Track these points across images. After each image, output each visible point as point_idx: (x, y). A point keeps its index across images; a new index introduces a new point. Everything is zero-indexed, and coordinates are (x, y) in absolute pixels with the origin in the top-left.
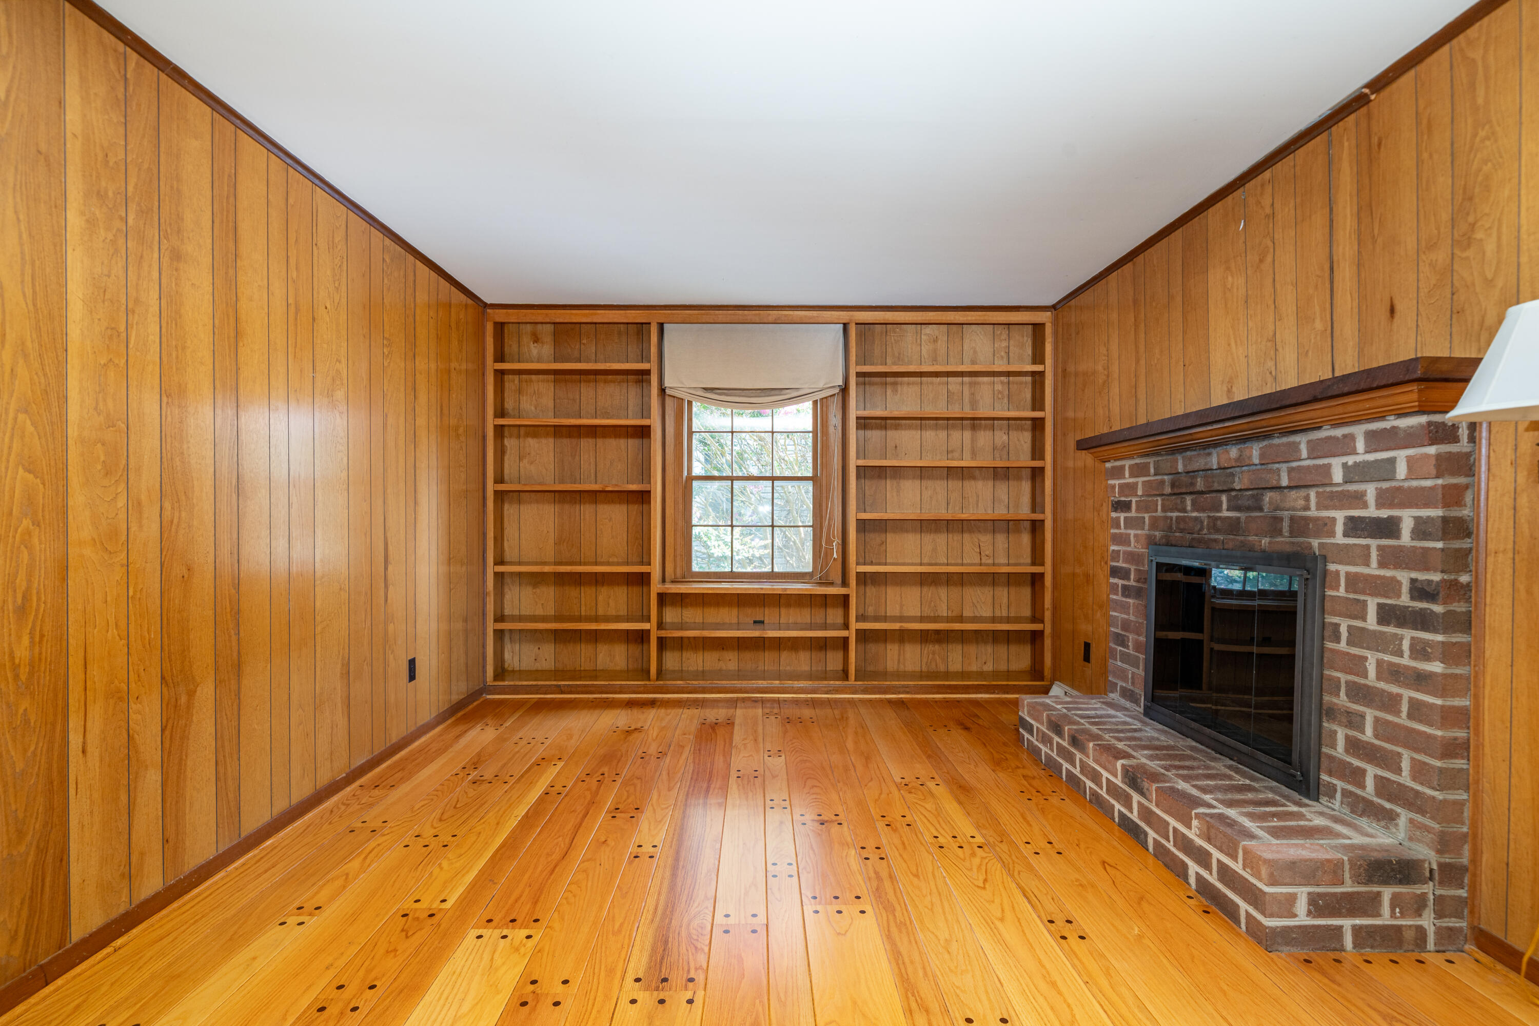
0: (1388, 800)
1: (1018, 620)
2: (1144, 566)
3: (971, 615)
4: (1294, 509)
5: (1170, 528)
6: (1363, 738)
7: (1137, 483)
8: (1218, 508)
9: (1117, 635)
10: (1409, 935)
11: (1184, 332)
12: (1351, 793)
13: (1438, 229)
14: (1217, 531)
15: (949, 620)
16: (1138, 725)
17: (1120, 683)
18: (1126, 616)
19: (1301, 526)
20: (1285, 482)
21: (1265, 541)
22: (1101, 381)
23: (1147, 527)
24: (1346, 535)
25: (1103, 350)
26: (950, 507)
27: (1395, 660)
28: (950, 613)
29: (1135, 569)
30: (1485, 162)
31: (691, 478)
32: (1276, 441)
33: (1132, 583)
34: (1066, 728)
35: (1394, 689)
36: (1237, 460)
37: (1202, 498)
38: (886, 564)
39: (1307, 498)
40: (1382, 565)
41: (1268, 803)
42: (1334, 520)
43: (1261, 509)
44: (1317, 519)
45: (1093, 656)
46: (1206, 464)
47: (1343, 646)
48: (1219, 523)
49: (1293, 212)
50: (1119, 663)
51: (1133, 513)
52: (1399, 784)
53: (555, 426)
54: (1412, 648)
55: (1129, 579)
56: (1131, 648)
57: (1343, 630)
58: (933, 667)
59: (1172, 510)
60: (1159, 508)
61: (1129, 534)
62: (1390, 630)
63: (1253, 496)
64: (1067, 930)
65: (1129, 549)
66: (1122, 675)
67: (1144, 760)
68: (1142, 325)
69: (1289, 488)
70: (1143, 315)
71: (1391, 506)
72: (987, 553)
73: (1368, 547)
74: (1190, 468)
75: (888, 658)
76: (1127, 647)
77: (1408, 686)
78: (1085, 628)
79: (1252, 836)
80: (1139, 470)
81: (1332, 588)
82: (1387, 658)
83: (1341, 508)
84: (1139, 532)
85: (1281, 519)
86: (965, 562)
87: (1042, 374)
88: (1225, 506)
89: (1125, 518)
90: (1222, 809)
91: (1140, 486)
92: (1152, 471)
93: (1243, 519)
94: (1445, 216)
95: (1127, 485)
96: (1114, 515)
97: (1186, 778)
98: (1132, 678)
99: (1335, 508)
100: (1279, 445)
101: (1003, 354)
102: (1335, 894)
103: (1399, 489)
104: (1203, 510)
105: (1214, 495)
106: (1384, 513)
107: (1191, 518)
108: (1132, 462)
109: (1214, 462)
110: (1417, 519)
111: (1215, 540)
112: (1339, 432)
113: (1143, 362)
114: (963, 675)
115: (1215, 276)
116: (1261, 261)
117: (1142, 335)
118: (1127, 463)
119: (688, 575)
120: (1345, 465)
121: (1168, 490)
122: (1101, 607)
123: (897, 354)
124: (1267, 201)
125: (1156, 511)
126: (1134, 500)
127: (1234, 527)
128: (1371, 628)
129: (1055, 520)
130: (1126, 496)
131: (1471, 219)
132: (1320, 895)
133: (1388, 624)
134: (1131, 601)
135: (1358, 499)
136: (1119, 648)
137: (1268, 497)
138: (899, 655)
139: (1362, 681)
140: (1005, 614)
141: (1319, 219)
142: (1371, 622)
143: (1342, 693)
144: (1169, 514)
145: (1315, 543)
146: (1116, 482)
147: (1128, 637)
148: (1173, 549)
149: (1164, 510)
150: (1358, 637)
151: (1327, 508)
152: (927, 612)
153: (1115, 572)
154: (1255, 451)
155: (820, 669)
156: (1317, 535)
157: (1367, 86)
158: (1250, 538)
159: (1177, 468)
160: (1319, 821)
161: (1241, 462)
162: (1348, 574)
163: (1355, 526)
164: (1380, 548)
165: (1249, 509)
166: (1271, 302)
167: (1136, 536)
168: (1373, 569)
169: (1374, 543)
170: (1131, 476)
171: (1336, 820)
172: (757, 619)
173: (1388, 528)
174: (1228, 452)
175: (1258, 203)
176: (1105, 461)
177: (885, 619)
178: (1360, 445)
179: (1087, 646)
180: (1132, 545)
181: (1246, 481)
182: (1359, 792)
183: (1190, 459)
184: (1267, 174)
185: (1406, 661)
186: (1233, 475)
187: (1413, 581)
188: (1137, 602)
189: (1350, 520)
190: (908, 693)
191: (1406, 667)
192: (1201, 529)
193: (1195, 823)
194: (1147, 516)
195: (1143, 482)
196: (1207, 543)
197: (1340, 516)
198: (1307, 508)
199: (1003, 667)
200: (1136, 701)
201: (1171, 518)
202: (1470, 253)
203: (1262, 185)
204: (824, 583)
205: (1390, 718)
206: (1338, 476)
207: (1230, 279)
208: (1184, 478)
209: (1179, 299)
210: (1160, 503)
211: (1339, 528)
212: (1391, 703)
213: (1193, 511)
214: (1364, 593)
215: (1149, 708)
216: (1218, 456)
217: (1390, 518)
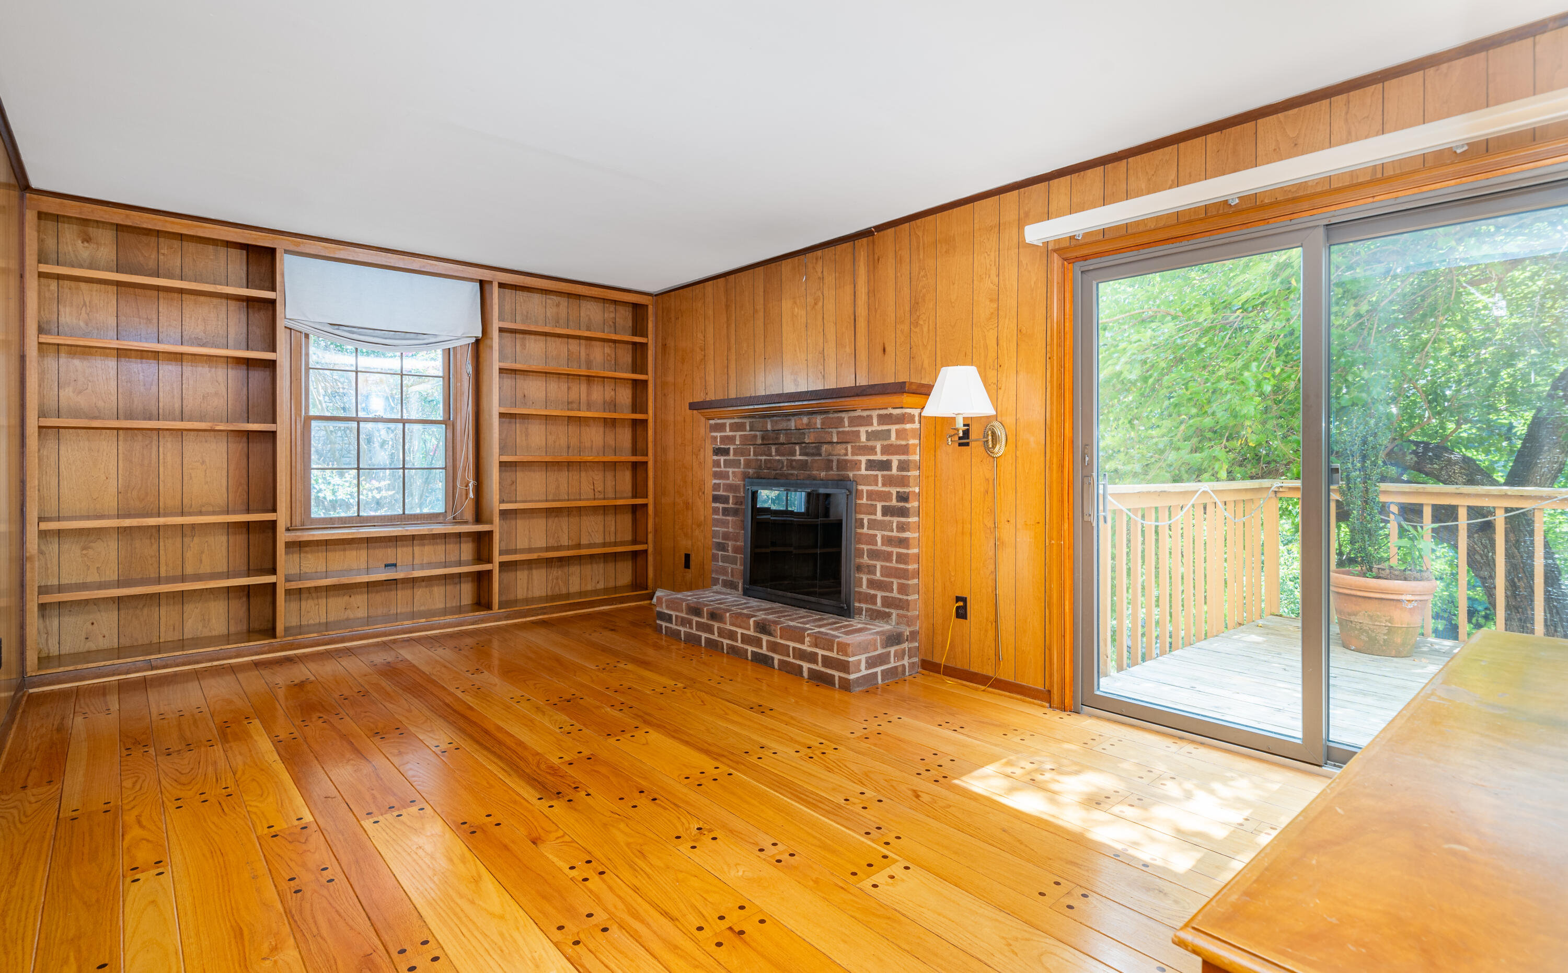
0: (888, 608)
1: (622, 543)
2: (740, 493)
3: (587, 542)
4: (839, 455)
5: (760, 467)
6: (876, 578)
7: (735, 436)
8: (794, 454)
9: (719, 544)
10: (900, 669)
11: (765, 337)
12: (870, 609)
13: (904, 314)
14: (793, 468)
15: (569, 548)
16: (745, 601)
17: (722, 578)
18: (726, 530)
19: (843, 465)
20: (835, 440)
21: (823, 474)
22: (698, 359)
23: (742, 466)
24: (866, 470)
25: (700, 336)
26: (570, 451)
27: (890, 534)
28: (570, 542)
29: (733, 496)
30: (924, 287)
31: (309, 419)
32: (831, 415)
33: (731, 505)
34: (705, 609)
35: (889, 549)
36: (807, 425)
37: (782, 448)
38: (516, 502)
39: (846, 449)
40: (884, 485)
41: (835, 623)
42: (860, 461)
43: (820, 455)
44: (851, 461)
45: (692, 563)
46: (787, 426)
47: (865, 530)
48: (794, 463)
49: (834, 280)
50: (720, 564)
51: (731, 457)
52: (892, 597)
53: (118, 349)
54: (897, 527)
55: (728, 503)
56: (730, 551)
57: (866, 522)
58: (557, 591)
59: (761, 455)
60: (752, 453)
61: (728, 472)
62: (888, 518)
63: (815, 447)
64: (762, 709)
65: (728, 482)
66: (724, 571)
67: (763, 616)
68: (733, 325)
69: (837, 443)
70: (734, 318)
71: (889, 454)
72: (599, 489)
73: (877, 476)
74: (776, 428)
75: (518, 587)
76: (728, 551)
77: (896, 546)
78: (685, 544)
79: (839, 637)
80: (736, 427)
81: (860, 499)
82: (886, 533)
83: (864, 455)
84: (736, 470)
85: (832, 461)
86: (582, 497)
87: (644, 346)
88: (798, 453)
89: (725, 460)
90: (817, 630)
91: (738, 438)
92: (748, 428)
93: (809, 461)
94: (907, 309)
95: (728, 437)
96: (715, 458)
97: (792, 620)
98: (732, 572)
99: (861, 455)
100: (832, 418)
101: (611, 323)
102: (873, 656)
103: (891, 445)
104: (783, 455)
105: (791, 445)
106: (885, 458)
107: (775, 460)
108: (733, 421)
109: (792, 425)
110: (900, 461)
111: (792, 474)
112: (865, 414)
113: (733, 350)
114: (581, 594)
115: (786, 305)
116: (816, 304)
117: (733, 332)
118: (728, 422)
119: (308, 523)
120: (867, 432)
121: (759, 441)
122: (699, 525)
123: (525, 313)
124: (819, 269)
125: (750, 455)
126: (732, 447)
127: (804, 465)
128: (879, 519)
129: (655, 462)
130: (727, 444)
131: (918, 314)
132: (870, 658)
133: (887, 516)
134: (730, 518)
135: (872, 450)
136: (720, 553)
137: (824, 448)
138: (528, 583)
139: (874, 548)
140: (613, 540)
141: (848, 289)
142: (879, 516)
143: (865, 556)
144: (759, 458)
145: (851, 474)
146: (718, 434)
147: (728, 544)
148: (764, 481)
149: (755, 454)
150: (873, 524)
151: (857, 455)
152: (552, 543)
153: (716, 499)
154: (818, 421)
155: (454, 605)
156: (852, 469)
157: (874, 227)
158: (814, 472)
159: (767, 428)
160: (860, 626)
161: (809, 426)
162: (867, 491)
163: (871, 465)
164: (883, 476)
165: (813, 455)
166: (821, 330)
167: (733, 472)
168: (880, 488)
169: (879, 473)
170: (731, 431)
171: (866, 624)
172: (389, 562)
173: (886, 465)
174: (801, 420)
175: (814, 268)
176: (709, 419)
177: (515, 551)
178: (875, 421)
179: (687, 557)
180: (731, 479)
181: (812, 438)
182: (874, 607)
183: (776, 422)
184: (819, 253)
185: (895, 534)
186: (804, 434)
187: (898, 492)
188: (734, 518)
189: (869, 461)
190: (544, 614)
191: (895, 537)
192: (783, 467)
193: (807, 639)
194: (742, 459)
195: (741, 436)
196: (786, 476)
197: (863, 459)
198: (846, 454)
199: (611, 584)
200: (736, 588)
201: (761, 460)
202: (917, 330)
203: (817, 259)
204: (459, 522)
205: (888, 564)
206: (863, 438)
207: (796, 309)
208: (770, 434)
209: (761, 314)
210: (752, 450)
211: (863, 466)
212: (887, 557)
213: (776, 456)
214: (875, 500)
215: (747, 589)
216: (795, 421)
217: (887, 460)
